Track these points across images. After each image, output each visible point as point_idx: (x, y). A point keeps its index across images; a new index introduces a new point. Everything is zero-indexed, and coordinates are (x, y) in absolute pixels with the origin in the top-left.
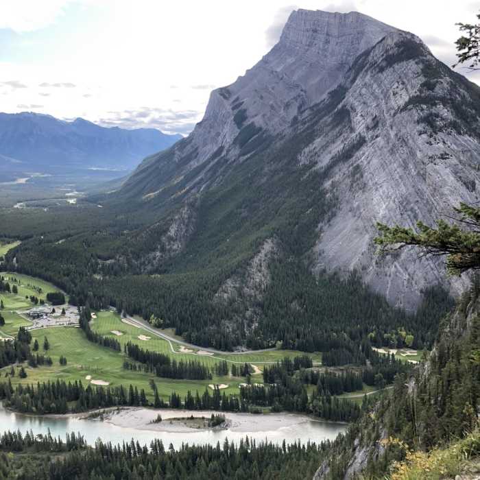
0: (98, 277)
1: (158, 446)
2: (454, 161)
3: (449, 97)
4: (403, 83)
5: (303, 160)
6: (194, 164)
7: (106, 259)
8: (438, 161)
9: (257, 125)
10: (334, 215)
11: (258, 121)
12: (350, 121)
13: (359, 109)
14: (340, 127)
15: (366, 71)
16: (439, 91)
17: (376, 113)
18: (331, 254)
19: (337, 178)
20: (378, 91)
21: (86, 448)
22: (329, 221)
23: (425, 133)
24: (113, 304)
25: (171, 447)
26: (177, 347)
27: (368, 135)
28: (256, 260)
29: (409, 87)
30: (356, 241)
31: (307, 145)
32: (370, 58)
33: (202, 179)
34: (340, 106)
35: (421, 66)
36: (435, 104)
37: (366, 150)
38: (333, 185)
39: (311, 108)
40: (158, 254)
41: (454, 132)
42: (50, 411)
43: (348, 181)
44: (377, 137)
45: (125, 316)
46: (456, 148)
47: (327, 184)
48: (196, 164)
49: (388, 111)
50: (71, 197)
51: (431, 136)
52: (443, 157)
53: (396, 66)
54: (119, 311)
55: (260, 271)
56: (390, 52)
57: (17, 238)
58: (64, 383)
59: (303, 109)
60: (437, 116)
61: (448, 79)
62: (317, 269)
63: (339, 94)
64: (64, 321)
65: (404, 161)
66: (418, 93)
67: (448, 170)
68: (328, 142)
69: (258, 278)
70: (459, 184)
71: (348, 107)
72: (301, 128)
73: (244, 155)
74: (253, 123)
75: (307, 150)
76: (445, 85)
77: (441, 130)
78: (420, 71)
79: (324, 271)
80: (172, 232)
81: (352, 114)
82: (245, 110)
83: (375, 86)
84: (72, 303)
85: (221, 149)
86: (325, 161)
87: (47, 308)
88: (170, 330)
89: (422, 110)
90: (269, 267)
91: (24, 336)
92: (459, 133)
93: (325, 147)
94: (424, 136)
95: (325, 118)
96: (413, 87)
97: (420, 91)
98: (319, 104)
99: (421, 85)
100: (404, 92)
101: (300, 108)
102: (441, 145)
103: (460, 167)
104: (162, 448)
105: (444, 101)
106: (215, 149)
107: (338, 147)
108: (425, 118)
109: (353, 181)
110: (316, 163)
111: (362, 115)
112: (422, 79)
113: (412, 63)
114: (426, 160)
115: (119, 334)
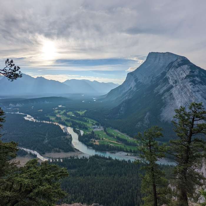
0: (106, 119)
1: (129, 161)
2: (201, 92)
3: (198, 75)
4: (184, 71)
5: (155, 91)
6: (124, 92)
7: (107, 115)
8: (196, 92)
9: (141, 82)
10: (165, 106)
11: (141, 81)
12: (168, 81)
13: (171, 78)
14: (165, 83)
15: (172, 68)
16: (196, 73)
17: (176, 79)
18: (165, 116)
19: (166, 96)
20: (176, 73)
21: (113, 160)
22: (164, 107)
23: (192, 85)
24: (111, 126)
25: (132, 162)
26: (128, 138)
27: (174, 85)
28: (145, 117)
29: (186, 72)
30: (172, 113)
31: (156, 87)
32: (173, 64)
33: (126, 96)
34: (165, 77)
35: (189, 66)
36: (195, 77)
37: (174, 89)
38: (165, 98)
39: (156, 78)
40: (119, 114)
41: (201, 84)
42: (103, 150)
43: (169, 97)
44: (177, 85)
45: (114, 129)
46: (202, 89)
47: (163, 98)
48: (125, 92)
49: (180, 79)
50: (94, 99)
51: (194, 86)
52: (198, 91)
53: (181, 67)
54: (112, 128)
55: (147, 120)
56: (180, 63)
57: (85, 109)
58: (105, 144)
59: (153, 78)
60: (195, 80)
61: (198, 70)
62: (162, 120)
63: (164, 74)
64: (100, 130)
65: (186, 92)
66: (189, 74)
67: (199, 95)
68: (162, 87)
69: (146, 122)
70: (203, 99)
71: (167, 77)
72: (154, 83)
73: (138, 89)
74: (140, 81)
75: (156, 88)
76: (197, 72)
77: (197, 84)
78: (189, 68)
79: (163, 121)
80: (121, 109)
81: (169, 79)
82: (137, 78)
83: (175, 72)
84: (101, 125)
85: (131, 88)
86: (162, 91)
87: (96, 126)
88: (125, 133)
89: (191, 78)
90: (149, 119)
91: (93, 132)
92: (202, 85)
93: (161, 88)
94: (192, 86)
95: (161, 80)
96: (187, 72)
97: (190, 73)
98: (158, 76)
99: (190, 72)
100: (184, 74)
101: (152, 77)
102: (197, 88)
103: (204, 94)
104: (130, 162)
105: (197, 76)
106: (130, 88)
107: (165, 88)
108: (192, 81)
109: (170, 97)
110: (159, 92)
111: (172, 80)
112: (190, 70)
113: (186, 66)
114: (192, 92)
115: (113, 133)
